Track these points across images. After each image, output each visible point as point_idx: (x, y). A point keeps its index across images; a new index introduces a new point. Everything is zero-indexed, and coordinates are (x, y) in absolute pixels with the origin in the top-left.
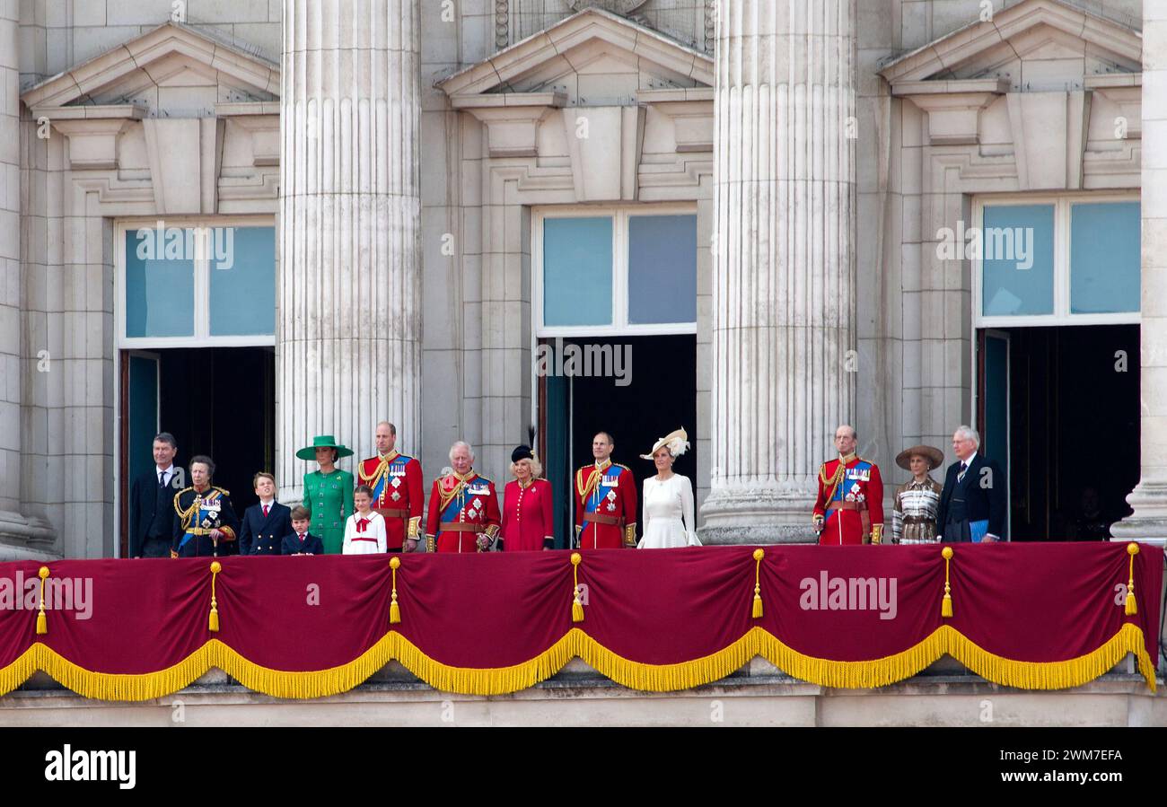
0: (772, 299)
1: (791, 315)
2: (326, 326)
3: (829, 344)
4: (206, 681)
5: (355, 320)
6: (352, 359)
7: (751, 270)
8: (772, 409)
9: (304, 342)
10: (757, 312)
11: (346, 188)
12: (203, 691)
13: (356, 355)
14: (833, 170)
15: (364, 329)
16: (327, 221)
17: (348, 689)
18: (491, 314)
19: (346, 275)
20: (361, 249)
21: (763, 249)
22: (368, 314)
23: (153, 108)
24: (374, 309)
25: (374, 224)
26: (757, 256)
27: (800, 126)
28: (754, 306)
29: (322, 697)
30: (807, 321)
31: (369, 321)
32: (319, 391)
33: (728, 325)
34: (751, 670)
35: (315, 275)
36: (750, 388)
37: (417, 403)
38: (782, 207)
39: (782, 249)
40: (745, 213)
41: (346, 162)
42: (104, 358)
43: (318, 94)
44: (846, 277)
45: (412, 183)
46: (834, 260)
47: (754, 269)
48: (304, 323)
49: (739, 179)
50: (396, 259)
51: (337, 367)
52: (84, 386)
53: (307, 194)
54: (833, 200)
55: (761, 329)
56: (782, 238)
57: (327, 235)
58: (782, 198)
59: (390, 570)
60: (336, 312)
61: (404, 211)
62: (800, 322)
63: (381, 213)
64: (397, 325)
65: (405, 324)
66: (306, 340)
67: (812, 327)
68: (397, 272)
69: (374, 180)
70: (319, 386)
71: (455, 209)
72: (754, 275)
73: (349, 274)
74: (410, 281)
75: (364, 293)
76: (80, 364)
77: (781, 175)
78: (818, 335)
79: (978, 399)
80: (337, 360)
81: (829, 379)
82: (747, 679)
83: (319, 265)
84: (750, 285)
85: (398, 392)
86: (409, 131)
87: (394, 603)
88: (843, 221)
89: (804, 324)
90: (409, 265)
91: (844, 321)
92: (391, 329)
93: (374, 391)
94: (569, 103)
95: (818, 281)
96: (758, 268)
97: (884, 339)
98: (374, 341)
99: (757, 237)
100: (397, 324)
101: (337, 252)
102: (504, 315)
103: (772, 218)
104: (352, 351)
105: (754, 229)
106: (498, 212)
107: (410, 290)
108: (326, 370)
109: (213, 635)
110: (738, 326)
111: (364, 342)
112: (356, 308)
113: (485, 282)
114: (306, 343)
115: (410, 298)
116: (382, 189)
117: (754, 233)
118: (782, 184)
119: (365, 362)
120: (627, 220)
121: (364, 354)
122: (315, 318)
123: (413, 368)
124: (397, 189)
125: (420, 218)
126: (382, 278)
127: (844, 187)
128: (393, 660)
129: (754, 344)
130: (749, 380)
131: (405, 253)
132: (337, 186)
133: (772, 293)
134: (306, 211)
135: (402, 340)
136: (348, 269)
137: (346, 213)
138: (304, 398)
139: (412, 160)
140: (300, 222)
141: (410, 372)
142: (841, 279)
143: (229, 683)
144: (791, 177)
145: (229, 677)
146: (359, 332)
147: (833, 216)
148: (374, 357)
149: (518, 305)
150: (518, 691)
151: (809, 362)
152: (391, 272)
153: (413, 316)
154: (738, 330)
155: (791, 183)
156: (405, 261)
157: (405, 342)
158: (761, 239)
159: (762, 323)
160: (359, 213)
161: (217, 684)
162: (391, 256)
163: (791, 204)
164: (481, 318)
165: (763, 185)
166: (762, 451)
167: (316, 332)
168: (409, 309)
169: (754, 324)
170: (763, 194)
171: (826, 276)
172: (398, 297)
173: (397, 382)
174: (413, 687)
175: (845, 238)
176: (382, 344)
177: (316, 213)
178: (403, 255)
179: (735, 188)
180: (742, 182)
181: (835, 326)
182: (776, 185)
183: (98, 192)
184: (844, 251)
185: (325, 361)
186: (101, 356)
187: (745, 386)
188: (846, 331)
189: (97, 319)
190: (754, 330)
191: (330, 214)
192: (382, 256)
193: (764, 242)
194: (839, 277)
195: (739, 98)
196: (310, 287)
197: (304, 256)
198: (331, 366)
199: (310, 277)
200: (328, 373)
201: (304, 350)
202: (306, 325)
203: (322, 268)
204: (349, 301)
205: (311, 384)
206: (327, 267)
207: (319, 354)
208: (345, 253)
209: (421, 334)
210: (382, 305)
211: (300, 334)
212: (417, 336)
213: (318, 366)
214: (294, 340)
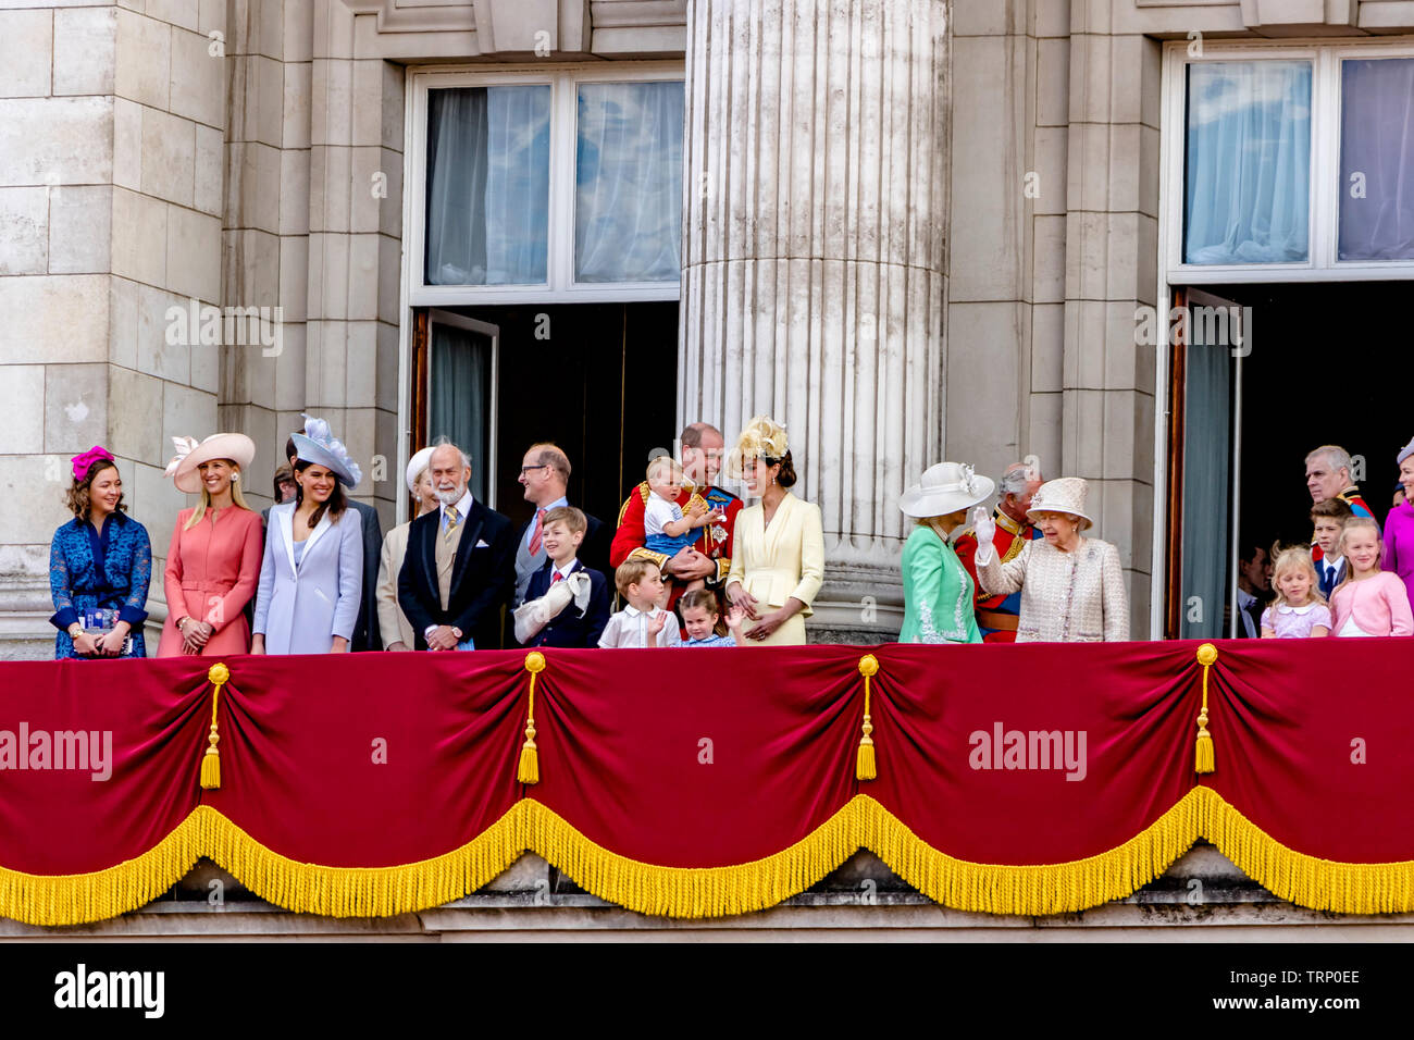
2: (764, 235)
4: (506, 884)
5: (817, 223)
6: (810, 297)
9: (721, 265)
12: (503, 903)
13: (817, 289)
15: (836, 240)
16: (771, 39)
18: (1083, 235)
19: (803, 138)
20: (832, 91)
22: (842, 213)
25: (856, 46)
29: (726, 917)
31: (842, 226)
32: (748, 356)
35: (744, 140)
37: (933, 386)
42: (377, 322)
48: (722, 228)
50: (898, 113)
51: (782, 310)
57: (769, 63)
59: (860, 678)
60: (782, 208)
63: (872, 25)
64: (898, 237)
65: (913, 237)
66: (729, 260)
68: (899, 139)
70: (748, 345)
71: (1020, 41)
73: (808, 137)
74: (924, 158)
75: (837, 174)
80: (782, 298)
83: (752, 120)
85: (896, 364)
87: (866, 741)
90: (922, 126)
92: (885, 244)
93: (850, 358)
98: (851, 264)
100: (897, 235)
101: (785, 96)
102: (1106, 239)
104: (810, 282)
106: (1100, 46)
107: (923, 172)
108: (761, 317)
109: (525, 790)
111: (835, 265)
112: (818, 201)
113: (1073, 177)
114: (726, 268)
115: (924, 189)
119: (835, 303)
121: (835, 289)
122: (742, 220)
123: (927, 321)
125: (945, 40)
126: (871, 149)
128: (863, 851)
131: (915, 102)
134: (731, 20)
135: (906, 266)
136: (806, 128)
137: (805, 24)
138: (719, 369)
140: (720, 41)
141: (920, 327)
143: (552, 889)
146: (824, 247)
148: (851, 294)
149: (1133, 221)
152: (887, 137)
153: (930, 222)
156: (914, 115)
157: (911, 269)
160: (829, 24)
161: (529, 891)
162: (888, 108)
164: (1064, 244)
167: (744, 246)
168: (922, 208)
172: (899, 184)
173: (895, 343)
176: (868, 271)
177: (748, 24)
178: (910, 106)
185: (761, 300)
186: (372, 318)
191: (775, 24)
192: (872, 106)
196: (736, 161)
197: (724, 103)
198: (770, 309)
199: (736, 144)
200: (765, 321)
201: (720, 280)
202: (727, 232)
203: (758, 125)
204: (806, 188)
205: (732, 344)
206: (766, 123)
207: (749, 288)
208: (800, 99)
209: (945, 257)
210: (870, 199)
211: (716, 252)
212: (936, 261)
213: (748, 309)
214: (705, 262)
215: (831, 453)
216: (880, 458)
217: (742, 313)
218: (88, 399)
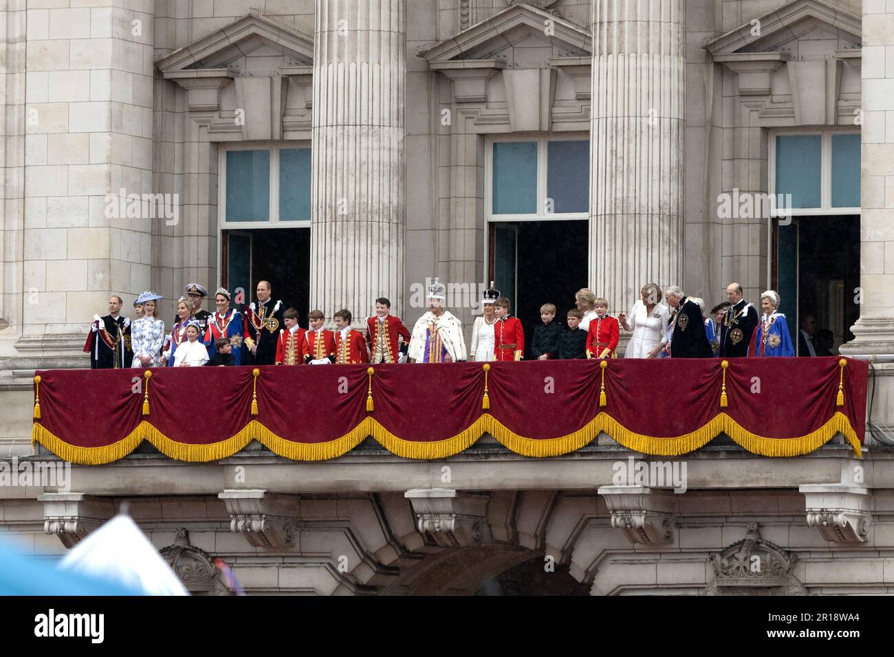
0: (625, 195)
1: (637, 206)
2: (338, 213)
3: (663, 226)
4: (249, 448)
5: (357, 209)
7: (612, 177)
8: (624, 268)
9: (324, 224)
10: (615, 205)
11: (352, 121)
12: (245, 455)
13: (357, 232)
14: (667, 110)
15: (363, 215)
16: (340, 144)
17: (340, 454)
18: (456, 206)
19: (352, 179)
20: (362, 162)
21: (620, 162)
22: (366, 205)
23: (243, 71)
24: (370, 202)
25: (370, 145)
26: (616, 166)
27: (644, 81)
28: (613, 199)
30: (648, 210)
31: (366, 210)
32: (333, 257)
33: (597, 213)
34: (599, 442)
35: (331, 180)
36: (611, 254)
38: (632, 135)
39: (632, 162)
40: (608, 138)
41: (352, 104)
42: (209, 236)
43: (335, 59)
44: (676, 181)
45: (398, 119)
46: (667, 170)
47: (614, 176)
48: (324, 211)
49: (605, 116)
50: (386, 169)
51: (345, 240)
52: (196, 254)
53: (327, 126)
54: (667, 131)
55: (617, 216)
56: (632, 155)
57: (339, 152)
58: (632, 128)
59: (368, 375)
61: (393, 137)
62: (644, 211)
63: (376, 138)
65: (391, 213)
66: (326, 222)
67: (652, 214)
68: (386, 178)
69: (370, 116)
70: (333, 252)
71: (433, 136)
72: (614, 180)
73: (353, 178)
74: (395, 184)
75: (364, 191)
76: (194, 239)
77: (632, 113)
78: (656, 220)
79: (772, 264)
80: (345, 236)
81: (663, 249)
82: (596, 448)
83: (334, 173)
84: (611, 186)
85: (386, 257)
86: (396, 85)
87: (370, 397)
88: (674, 145)
89: (646, 213)
90: (395, 173)
91: (674, 211)
92: (381, 215)
93: (369, 256)
94: (508, 67)
95: (656, 184)
96: (616, 174)
97: (708, 223)
98: (369, 223)
99: (616, 155)
100: (386, 213)
101: (345, 164)
102: (465, 207)
103: (626, 142)
104: (355, 230)
105: (614, 149)
106: (461, 138)
107: (395, 189)
108: (338, 242)
109: (254, 417)
110: (603, 213)
111: (364, 223)
112: (358, 201)
113: (452, 185)
114: (325, 225)
115: (395, 194)
116: (376, 122)
117: (614, 152)
118: (632, 120)
119: (363, 237)
120: (546, 143)
121: (364, 232)
122: (331, 207)
123: (398, 242)
124: (386, 122)
125: (403, 141)
126: (376, 182)
127: (674, 122)
128: (369, 436)
129: (613, 225)
130: (610, 250)
131: (392, 165)
132: (346, 121)
133: (625, 192)
134: (326, 137)
135: (389, 223)
136: (353, 175)
137: (352, 138)
138: (323, 261)
139: (398, 104)
140: (323, 144)
141: (395, 244)
142: (672, 183)
143: (262, 450)
144: (639, 115)
145: (263, 445)
146: (360, 217)
147: (667, 140)
148: (369, 233)
149: (474, 200)
150: (449, 457)
151: (650, 237)
152: (381, 178)
153: (398, 206)
154: (603, 216)
155: (638, 119)
156: (392, 170)
157: (392, 224)
158: (618, 156)
159: (619, 211)
160: (360, 138)
161: (255, 450)
162: (382, 166)
163: (638, 132)
164: (449, 209)
165: (620, 120)
166: (618, 296)
167: (332, 217)
168: (395, 202)
169: (613, 212)
170: (620, 126)
171: (662, 181)
172: (387, 194)
173: (386, 250)
174: (380, 452)
175: (675, 156)
176: (375, 225)
177: (332, 139)
178: (390, 166)
179: (603, 122)
180: (607, 118)
181: (668, 214)
182: (629, 120)
183: (207, 126)
184: (674, 164)
185: (337, 237)
186: (207, 234)
187: (607, 253)
188: (675, 217)
189: (205, 210)
190: (613, 217)
191: (342, 139)
192: (376, 167)
193: (621, 157)
194: (670, 181)
195: (605, 63)
196: (328, 187)
197: (324, 166)
198: (341, 240)
199: (328, 181)
200: (339, 244)
201: (324, 229)
202: (326, 212)
203: (336, 174)
204: (353, 196)
205: (328, 252)
206: (339, 174)
207: (333, 232)
208: (350, 165)
209: (404, 217)
210: (376, 200)
211: (322, 218)
212: (400, 220)
213: (333, 240)
214: (318, 222)
215: (363, 290)
216: (380, 291)
217: (331, 241)
218: (103, 272)
